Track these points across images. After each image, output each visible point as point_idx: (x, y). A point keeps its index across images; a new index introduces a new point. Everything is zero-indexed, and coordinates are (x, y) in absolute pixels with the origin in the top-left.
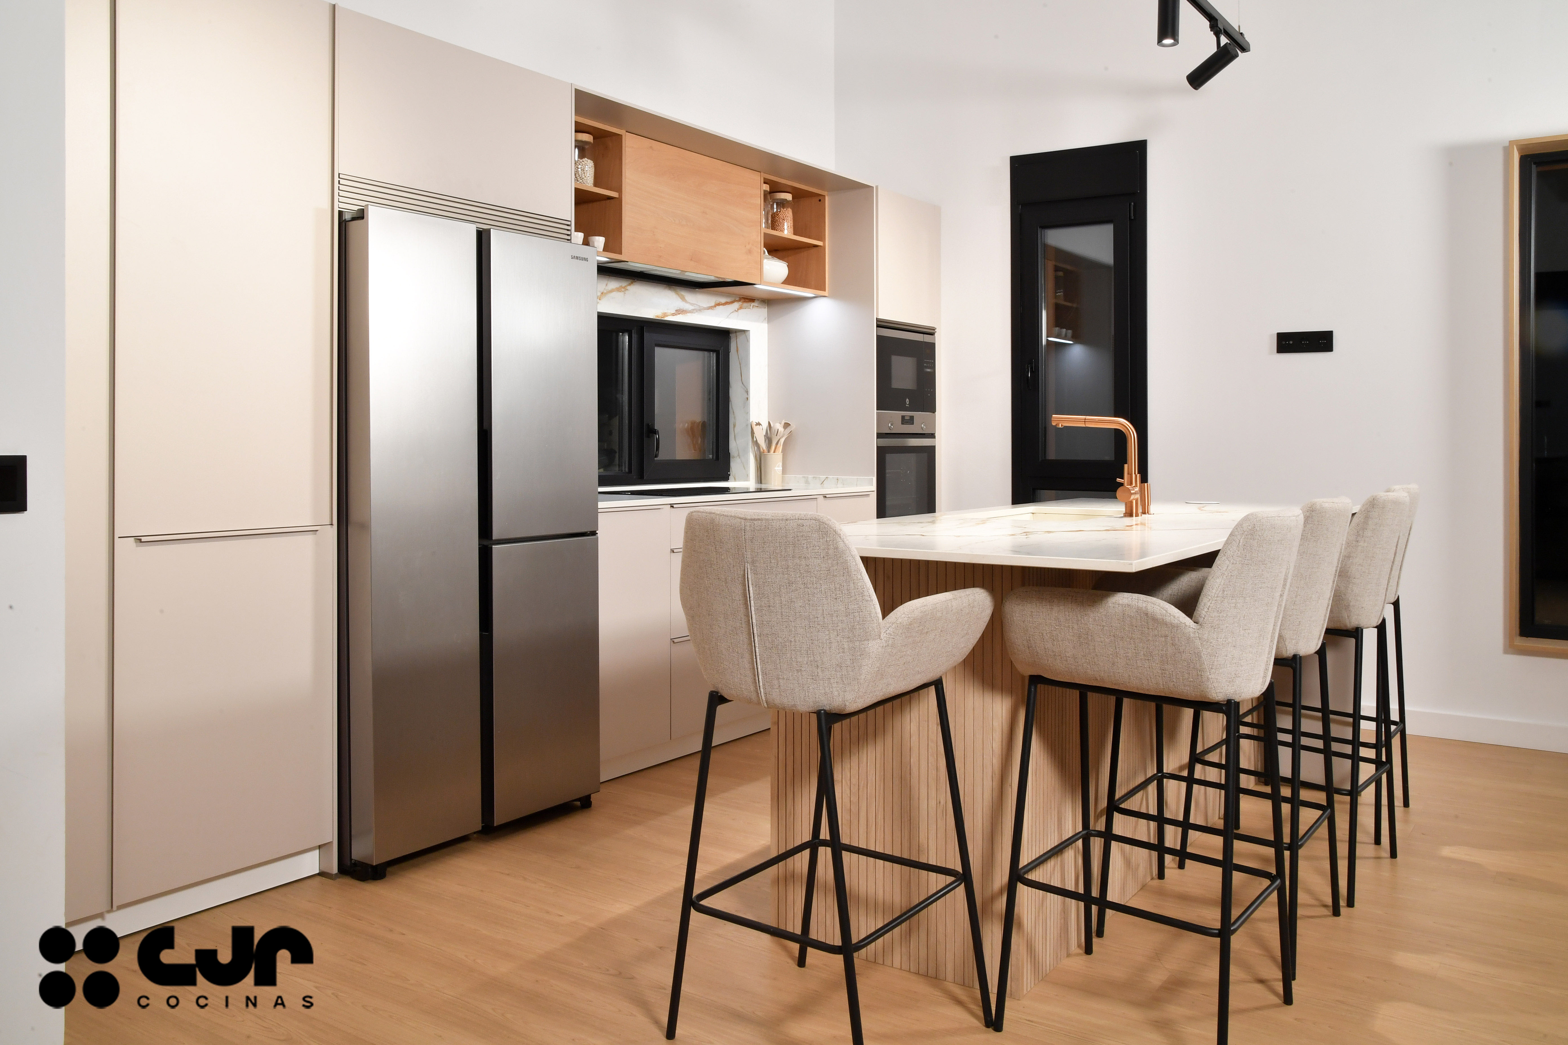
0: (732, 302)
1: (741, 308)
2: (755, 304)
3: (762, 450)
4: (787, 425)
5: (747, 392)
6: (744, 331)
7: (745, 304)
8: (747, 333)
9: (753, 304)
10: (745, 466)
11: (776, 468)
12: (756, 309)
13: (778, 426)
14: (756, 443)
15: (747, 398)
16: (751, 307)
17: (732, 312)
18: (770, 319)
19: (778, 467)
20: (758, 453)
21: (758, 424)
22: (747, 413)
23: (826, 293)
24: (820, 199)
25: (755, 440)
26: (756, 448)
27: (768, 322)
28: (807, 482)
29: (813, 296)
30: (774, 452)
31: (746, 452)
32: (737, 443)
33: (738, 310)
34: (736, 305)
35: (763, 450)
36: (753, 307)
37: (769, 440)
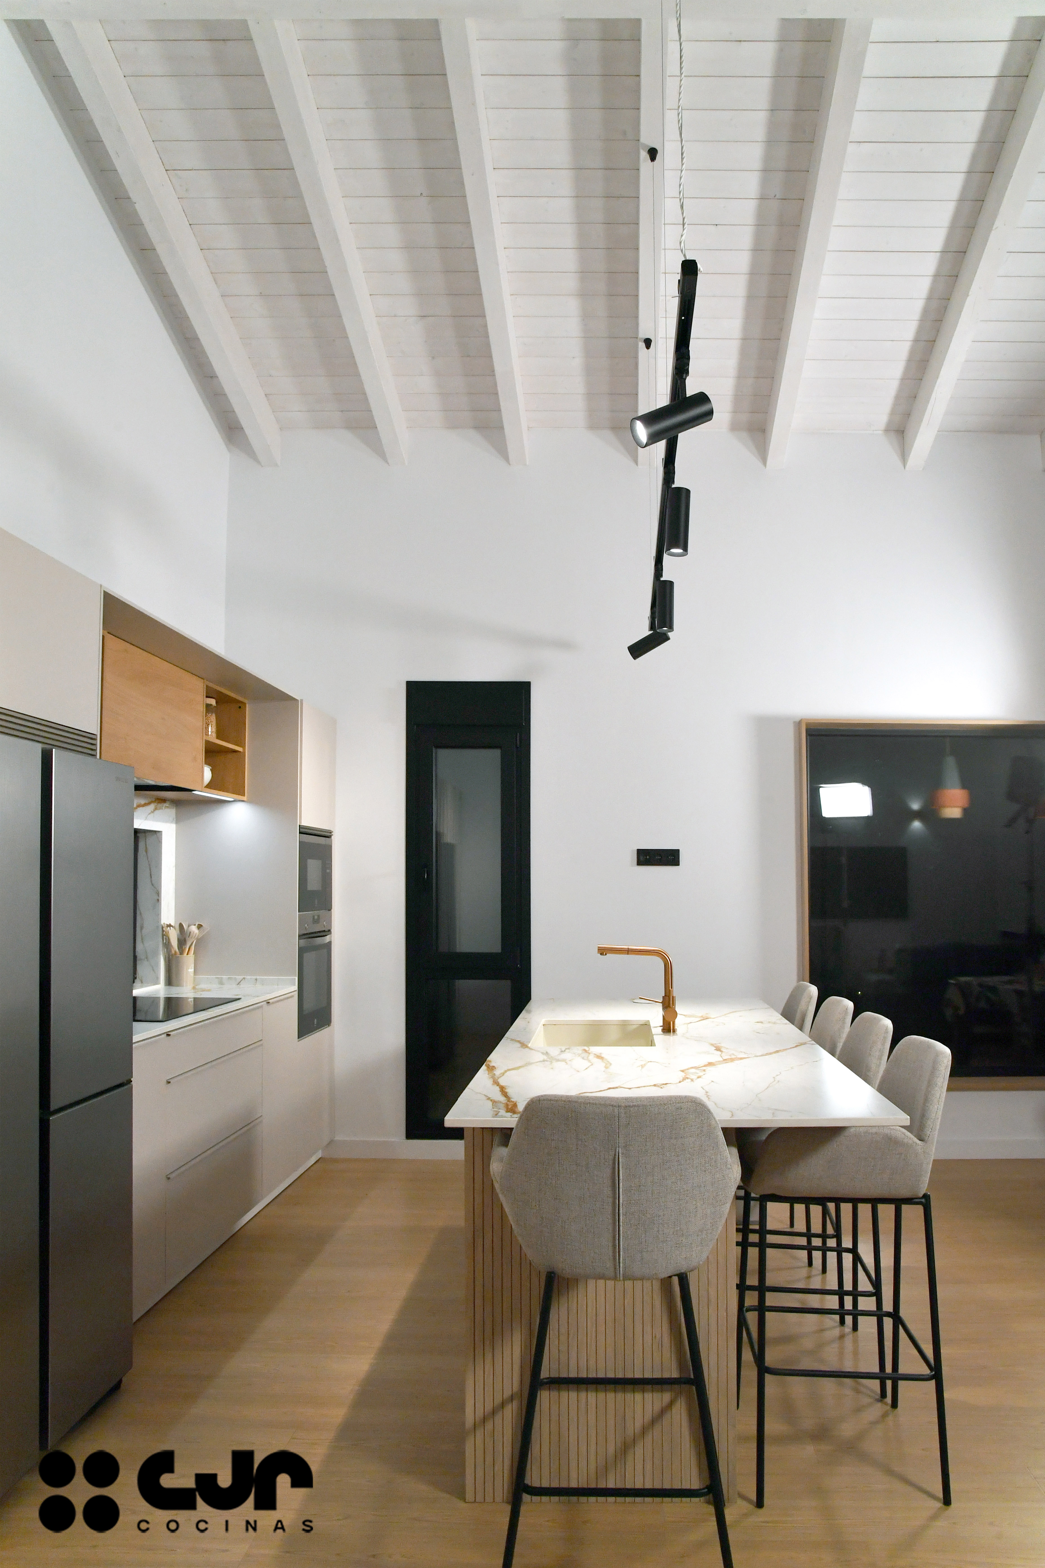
0: (149, 804)
1: (156, 809)
2: (167, 804)
3: (173, 952)
4: (200, 927)
5: (158, 894)
6: (155, 832)
7: (160, 805)
8: (158, 834)
9: (165, 805)
10: (155, 969)
11: (190, 970)
12: (168, 810)
13: (194, 929)
14: (167, 945)
15: (158, 900)
16: (164, 807)
17: (149, 814)
18: (178, 820)
19: (192, 969)
20: (167, 956)
21: (170, 926)
22: (158, 915)
23: (245, 798)
24: (241, 706)
25: (165, 941)
26: (165, 950)
27: (177, 823)
28: (221, 983)
29: (233, 800)
30: (187, 954)
31: (156, 954)
32: (147, 944)
33: (154, 811)
34: (152, 806)
35: (176, 952)
36: (165, 808)
37: (182, 942)
